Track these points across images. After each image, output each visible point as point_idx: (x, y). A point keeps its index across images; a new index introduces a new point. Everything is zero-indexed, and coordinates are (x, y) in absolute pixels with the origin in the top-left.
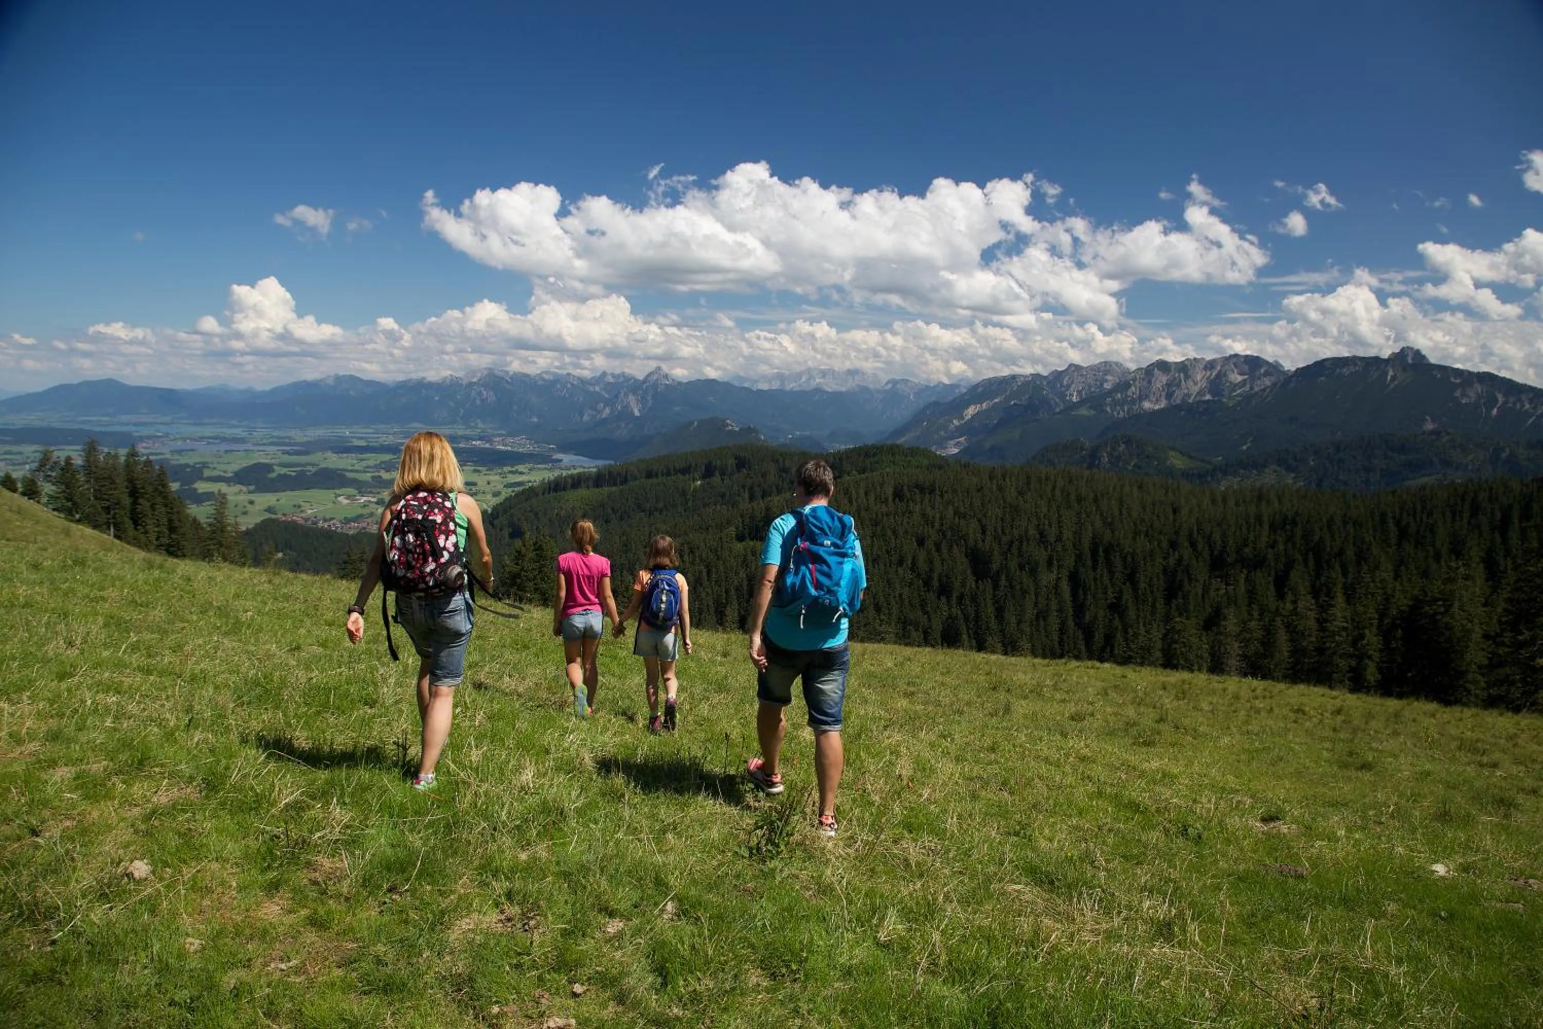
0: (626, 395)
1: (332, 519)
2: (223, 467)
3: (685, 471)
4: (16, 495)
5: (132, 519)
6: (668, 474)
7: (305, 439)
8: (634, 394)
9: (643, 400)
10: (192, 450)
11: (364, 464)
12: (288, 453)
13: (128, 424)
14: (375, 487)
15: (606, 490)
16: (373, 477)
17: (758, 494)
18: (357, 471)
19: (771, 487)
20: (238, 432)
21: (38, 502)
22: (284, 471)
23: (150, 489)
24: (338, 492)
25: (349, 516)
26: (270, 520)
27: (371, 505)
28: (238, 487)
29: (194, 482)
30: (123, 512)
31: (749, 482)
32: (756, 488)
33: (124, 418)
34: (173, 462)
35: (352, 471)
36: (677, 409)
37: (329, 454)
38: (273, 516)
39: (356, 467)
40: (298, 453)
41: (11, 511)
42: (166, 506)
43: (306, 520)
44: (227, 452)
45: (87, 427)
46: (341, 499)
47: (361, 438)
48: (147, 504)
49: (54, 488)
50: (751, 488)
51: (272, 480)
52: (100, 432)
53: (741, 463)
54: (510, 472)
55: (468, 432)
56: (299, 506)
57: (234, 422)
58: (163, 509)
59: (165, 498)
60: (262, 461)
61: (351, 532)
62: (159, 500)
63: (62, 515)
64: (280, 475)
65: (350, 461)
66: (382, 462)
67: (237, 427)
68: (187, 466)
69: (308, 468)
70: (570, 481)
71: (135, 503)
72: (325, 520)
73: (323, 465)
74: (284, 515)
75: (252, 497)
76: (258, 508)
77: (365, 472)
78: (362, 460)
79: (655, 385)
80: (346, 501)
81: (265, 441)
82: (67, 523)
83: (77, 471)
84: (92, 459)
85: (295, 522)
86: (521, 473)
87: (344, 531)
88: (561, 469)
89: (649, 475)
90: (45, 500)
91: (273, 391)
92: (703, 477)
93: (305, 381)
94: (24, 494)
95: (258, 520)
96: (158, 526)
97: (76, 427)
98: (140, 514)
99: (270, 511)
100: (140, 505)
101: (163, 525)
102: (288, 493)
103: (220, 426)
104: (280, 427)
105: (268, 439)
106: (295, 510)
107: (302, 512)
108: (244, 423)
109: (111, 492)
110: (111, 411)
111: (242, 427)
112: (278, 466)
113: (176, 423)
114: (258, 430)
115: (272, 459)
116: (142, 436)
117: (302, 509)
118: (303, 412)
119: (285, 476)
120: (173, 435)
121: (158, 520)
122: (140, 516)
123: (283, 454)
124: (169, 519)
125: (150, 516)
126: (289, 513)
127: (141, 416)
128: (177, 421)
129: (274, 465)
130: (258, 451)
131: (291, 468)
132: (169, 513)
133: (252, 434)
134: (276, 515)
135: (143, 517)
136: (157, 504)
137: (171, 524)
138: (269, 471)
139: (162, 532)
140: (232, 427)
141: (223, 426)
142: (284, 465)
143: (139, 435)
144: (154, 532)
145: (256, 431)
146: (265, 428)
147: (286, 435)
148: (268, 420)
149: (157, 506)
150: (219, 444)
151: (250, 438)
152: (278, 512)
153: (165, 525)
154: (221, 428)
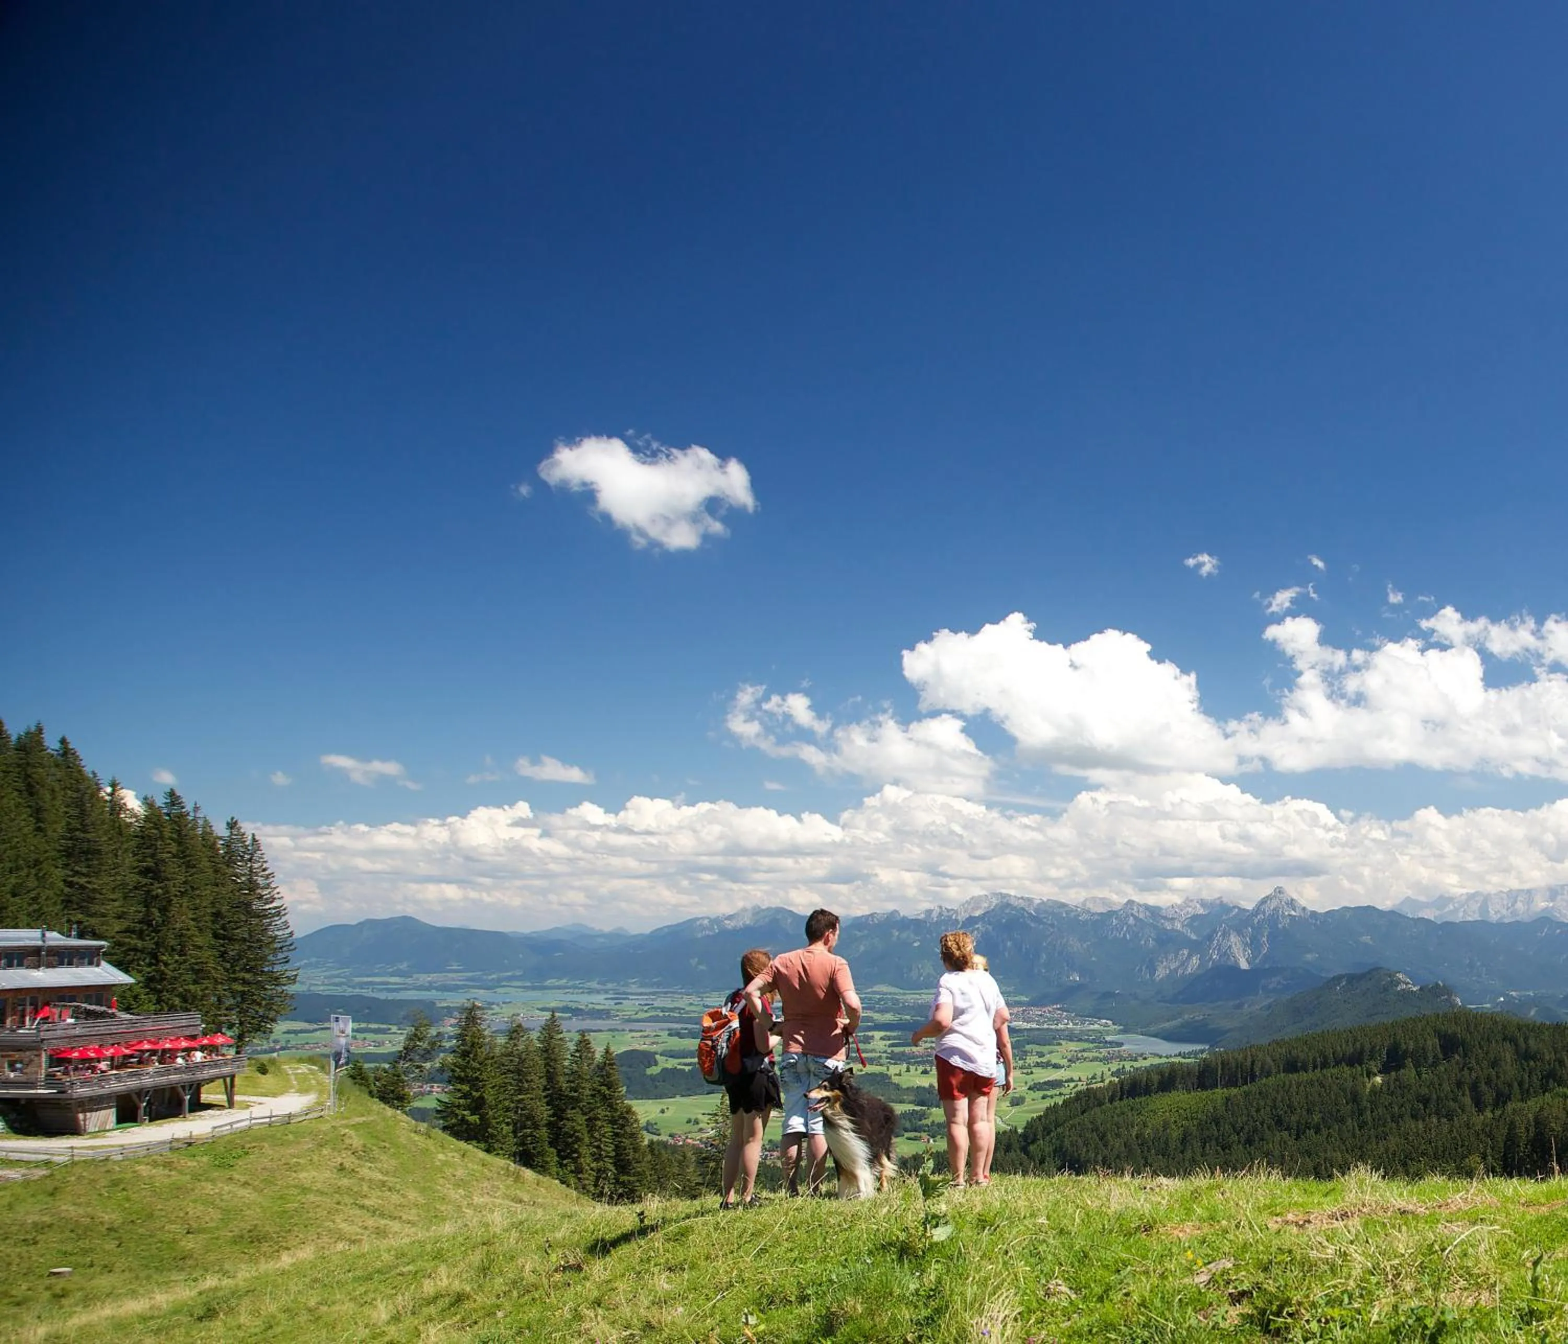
0: (1225, 935)
3: (1355, 1060)
6: (1325, 1065)
8: (1239, 933)
9: (1254, 944)
12: (681, 1036)
15: (1220, 1093)
17: (1489, 1096)
19: (1510, 1086)
20: (600, 1001)
22: (671, 1063)
31: (1468, 1077)
32: (1483, 1087)
33: (424, 979)
36: (1309, 957)
40: (693, 1034)
45: (368, 993)
48: (581, 1119)
50: (1474, 1087)
51: (653, 1078)
52: (386, 1001)
53: (1449, 1045)
54: (1038, 1065)
56: (697, 1122)
57: (594, 985)
58: (608, 1129)
60: (638, 1047)
62: (602, 1112)
64: (665, 1070)
67: (598, 992)
70: (1156, 1078)
71: (558, 1117)
74: (672, 1136)
79: (1273, 919)
81: (642, 1015)
85: (687, 1147)
86: (1056, 1066)
88: (1122, 1059)
89: (1292, 1066)
91: (657, 935)
92: (1384, 1071)
96: (598, 1160)
97: (349, 992)
98: (571, 1136)
99: (650, 1127)
100: (568, 1119)
101: (606, 1157)
102: (678, 1099)
103: (571, 991)
104: (666, 993)
105: (646, 1011)
106: (690, 1127)
107: (701, 1130)
108: (610, 986)
109: (520, 1097)
110: (404, 966)
111: (606, 992)
112: (661, 1055)
113: (504, 986)
114: (631, 997)
115: (653, 1043)
116: (443, 1008)
117: (701, 1125)
118: (702, 967)
119: (674, 1071)
120: (498, 1005)
121: (598, 1147)
122: (570, 1140)
123: (670, 1035)
124: (616, 1146)
125: (587, 1140)
126: (679, 1133)
127: (450, 975)
128: (504, 983)
129: (656, 1053)
130: (631, 1031)
131: (684, 1057)
132: (616, 1135)
133: (621, 1003)
134: (659, 1135)
135: (574, 1143)
136: (599, 1119)
137: (621, 1155)
138: (649, 1062)
139: (605, 1170)
140: (591, 991)
141: (577, 991)
142: (672, 1054)
143: (439, 1005)
144: (592, 1169)
145: (628, 999)
146: (641, 994)
147: (676, 1005)
148: (647, 981)
149: (599, 1123)
150: (570, 1018)
151: (618, 1011)
152: (662, 1131)
153: (610, 1157)
154: (573, 994)
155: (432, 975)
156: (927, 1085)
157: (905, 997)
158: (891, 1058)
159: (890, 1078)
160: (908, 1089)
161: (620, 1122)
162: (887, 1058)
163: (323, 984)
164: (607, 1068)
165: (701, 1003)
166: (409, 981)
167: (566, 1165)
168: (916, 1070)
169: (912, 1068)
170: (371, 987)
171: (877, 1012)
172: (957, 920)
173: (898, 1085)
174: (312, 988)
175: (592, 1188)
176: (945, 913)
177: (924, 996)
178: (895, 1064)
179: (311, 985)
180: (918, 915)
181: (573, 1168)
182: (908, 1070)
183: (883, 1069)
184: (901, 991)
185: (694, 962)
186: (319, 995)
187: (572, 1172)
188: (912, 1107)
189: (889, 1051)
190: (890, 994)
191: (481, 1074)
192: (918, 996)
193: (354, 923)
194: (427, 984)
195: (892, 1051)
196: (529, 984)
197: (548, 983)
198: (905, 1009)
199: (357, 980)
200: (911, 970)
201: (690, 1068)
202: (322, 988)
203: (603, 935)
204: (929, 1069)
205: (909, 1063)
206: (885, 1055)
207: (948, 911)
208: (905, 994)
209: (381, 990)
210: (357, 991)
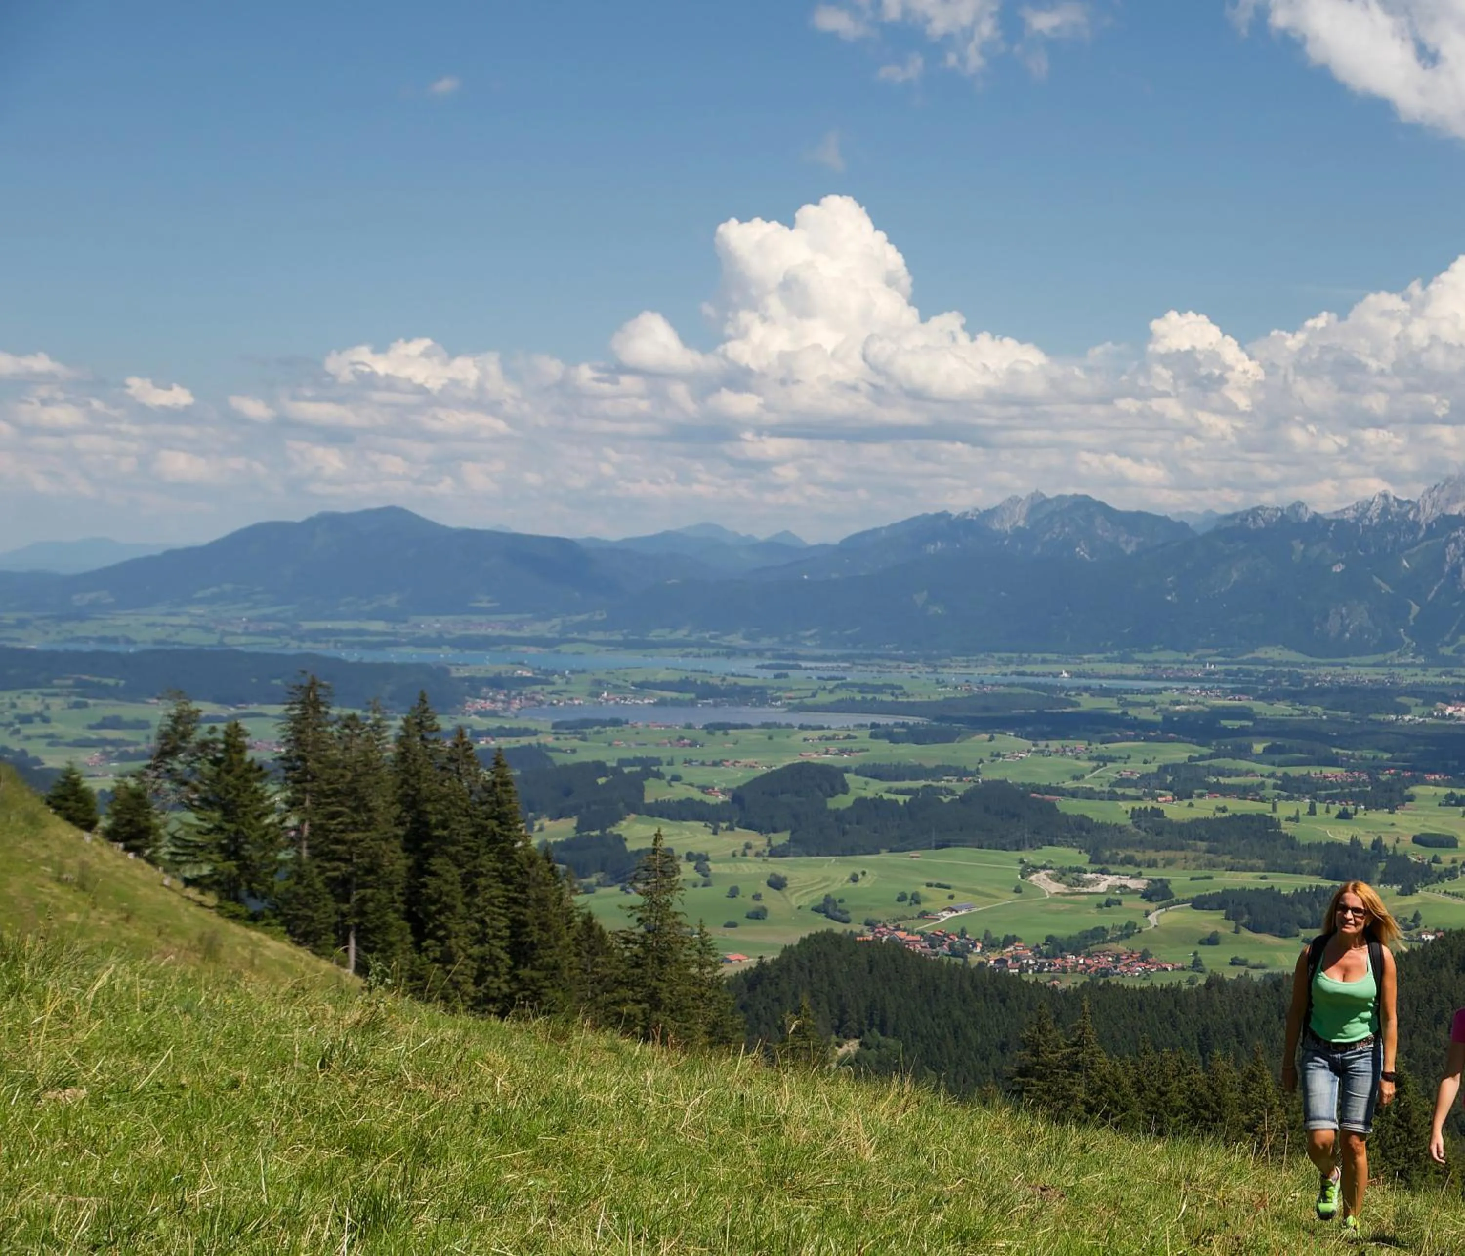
1: (1010, 940)
2: (701, 775)
4: (87, 837)
5: (409, 916)
7: (939, 695)
10: (615, 722)
11: (1111, 771)
12: (891, 737)
13: (437, 642)
14: (1141, 844)
16: (1136, 815)
18: (1089, 795)
21: (152, 861)
22: (874, 789)
23: (462, 828)
24: (1030, 856)
25: (1060, 932)
26: (828, 936)
27: (1128, 902)
28: (740, 837)
29: (617, 818)
30: (383, 895)
33: (429, 624)
34: (560, 759)
35: (1073, 794)
37: (1008, 741)
38: (838, 928)
39: (1085, 784)
40: (916, 736)
41: (59, 880)
42: (507, 881)
43: (934, 941)
44: (711, 728)
45: (324, 649)
46: (1040, 879)
47: (1106, 692)
48: (454, 874)
49: (190, 817)
51: (839, 816)
52: (359, 666)
55: (1432, 677)
56: (916, 899)
57: (737, 640)
58: (497, 890)
59: (507, 855)
60: (815, 758)
61: (1064, 984)
62: (487, 862)
63: (211, 899)
64: (860, 802)
65: (1068, 762)
66: (1164, 769)
67: (745, 653)
68: (599, 768)
69: (952, 783)
71: (419, 870)
72: (990, 944)
73: (990, 774)
74: (870, 924)
75: (780, 867)
76: (794, 901)
77: (1113, 797)
78: (1104, 760)
80: (1056, 887)
81: (823, 698)
82: (215, 920)
83: (259, 771)
84: (309, 736)
85: (898, 947)
87: (1043, 979)
90: (164, 852)
93: (943, 516)
94: (112, 835)
95: (794, 937)
96: (481, 941)
97: (293, 647)
98: (434, 903)
99: (830, 909)
100: (434, 874)
101: (495, 936)
102: (885, 856)
103: (695, 650)
104: (868, 657)
105: (831, 692)
106: (902, 909)
107: (923, 915)
108: (765, 642)
109: (356, 835)
110: (392, 601)
111: (760, 653)
112: (857, 772)
113: (573, 641)
114: (804, 664)
115: (842, 751)
116: (465, 679)
117: (925, 906)
118: (937, 610)
119: (877, 804)
120: (563, 675)
121: (482, 922)
122: (433, 908)
123: (873, 736)
124: (513, 920)
125: (461, 909)
126: (884, 919)
127: (475, 618)
128: (575, 635)
129: (847, 770)
130: (802, 727)
131: (897, 779)
132: (514, 901)
133: (786, 676)
134: (846, 922)
135: (440, 912)
136: (481, 874)
137: (520, 935)
138: (833, 788)
139: (493, 959)
140: (731, 653)
141: (705, 651)
142: (876, 772)
143: (455, 674)
144: (469, 957)
145: (799, 667)
146: (824, 659)
147: (886, 679)
148: (835, 633)
149: (482, 881)
150: (692, 703)
151: (779, 689)
152: (852, 915)
153: (502, 938)
154: (699, 656)
155: (443, 618)
156: (1346, 840)
157: (1315, 671)
158: (1282, 788)
159: (1278, 825)
160: (1310, 846)
161: (519, 879)
162: (1275, 787)
163: (246, 633)
164: (498, 789)
165: (934, 677)
166: (401, 628)
167: (426, 949)
168: (1328, 811)
169: (1320, 807)
170: (333, 639)
171: (1261, 698)
172: (1416, 524)
173: (1292, 838)
174: (228, 640)
175: (471, 989)
176: (1395, 509)
177: (1351, 670)
178: (1288, 798)
179: (225, 633)
180: (1343, 511)
181: (438, 954)
182: (1312, 811)
183: (1264, 808)
184: (1310, 660)
185: (920, 598)
186: (238, 653)
187: (435, 960)
188: (1315, 881)
189: (1280, 774)
190: (1287, 664)
191: (238, 795)
192: (1339, 670)
193: (299, 518)
194: (433, 635)
195: (1285, 774)
196: (618, 637)
197: (655, 635)
198: (1319, 694)
199: (307, 625)
200: (1326, 618)
201: (908, 798)
202: (243, 639)
203: (756, 547)
204: (1351, 809)
205: (1315, 797)
206: (1270, 782)
207: (1401, 503)
208: (1313, 665)
209: (350, 645)
210: (308, 647)
